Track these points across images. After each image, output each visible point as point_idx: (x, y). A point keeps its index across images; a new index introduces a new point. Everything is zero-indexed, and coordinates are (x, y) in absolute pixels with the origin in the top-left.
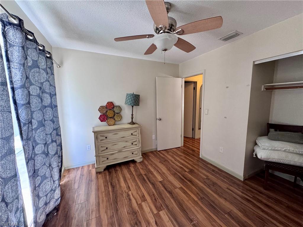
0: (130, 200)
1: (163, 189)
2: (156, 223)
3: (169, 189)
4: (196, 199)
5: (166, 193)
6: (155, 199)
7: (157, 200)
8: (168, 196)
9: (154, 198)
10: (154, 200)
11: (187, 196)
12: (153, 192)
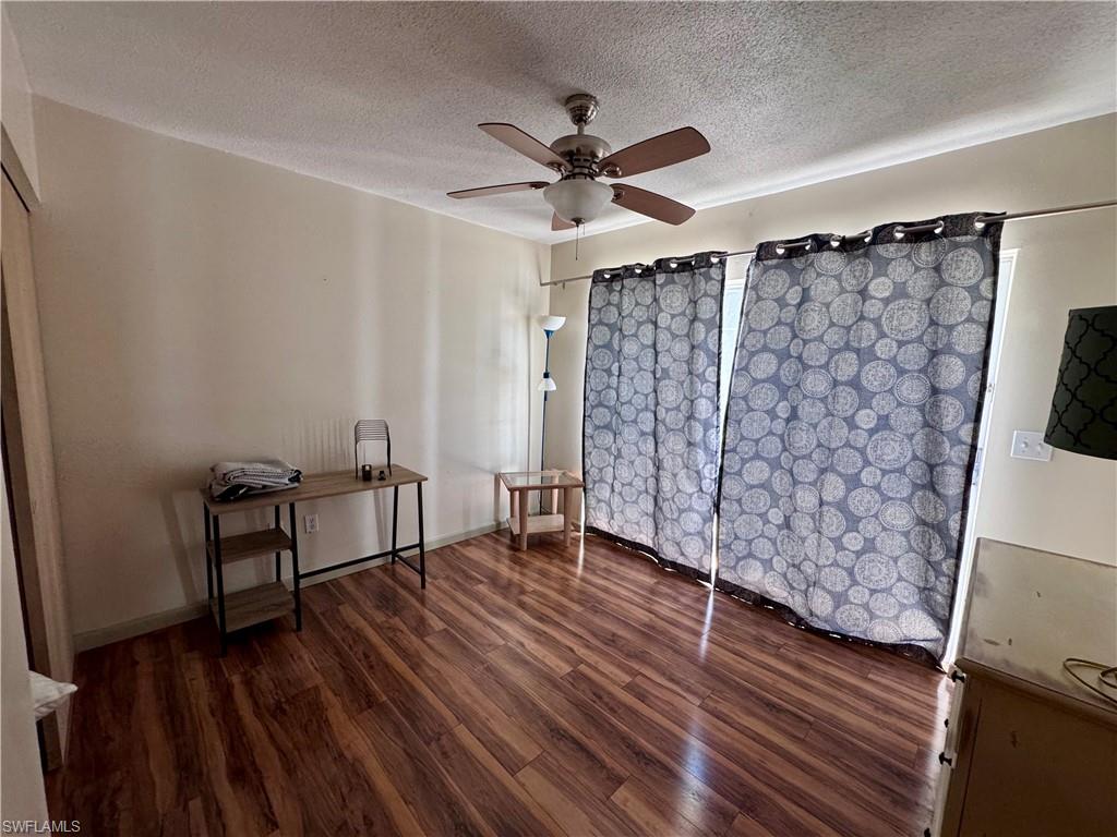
0: (672, 680)
1: (591, 745)
2: (572, 650)
3: (565, 749)
4: (462, 732)
5: (571, 728)
6: (600, 698)
7: (594, 698)
8: (562, 716)
9: (606, 699)
10: (602, 693)
11: (493, 734)
12: (620, 718)
